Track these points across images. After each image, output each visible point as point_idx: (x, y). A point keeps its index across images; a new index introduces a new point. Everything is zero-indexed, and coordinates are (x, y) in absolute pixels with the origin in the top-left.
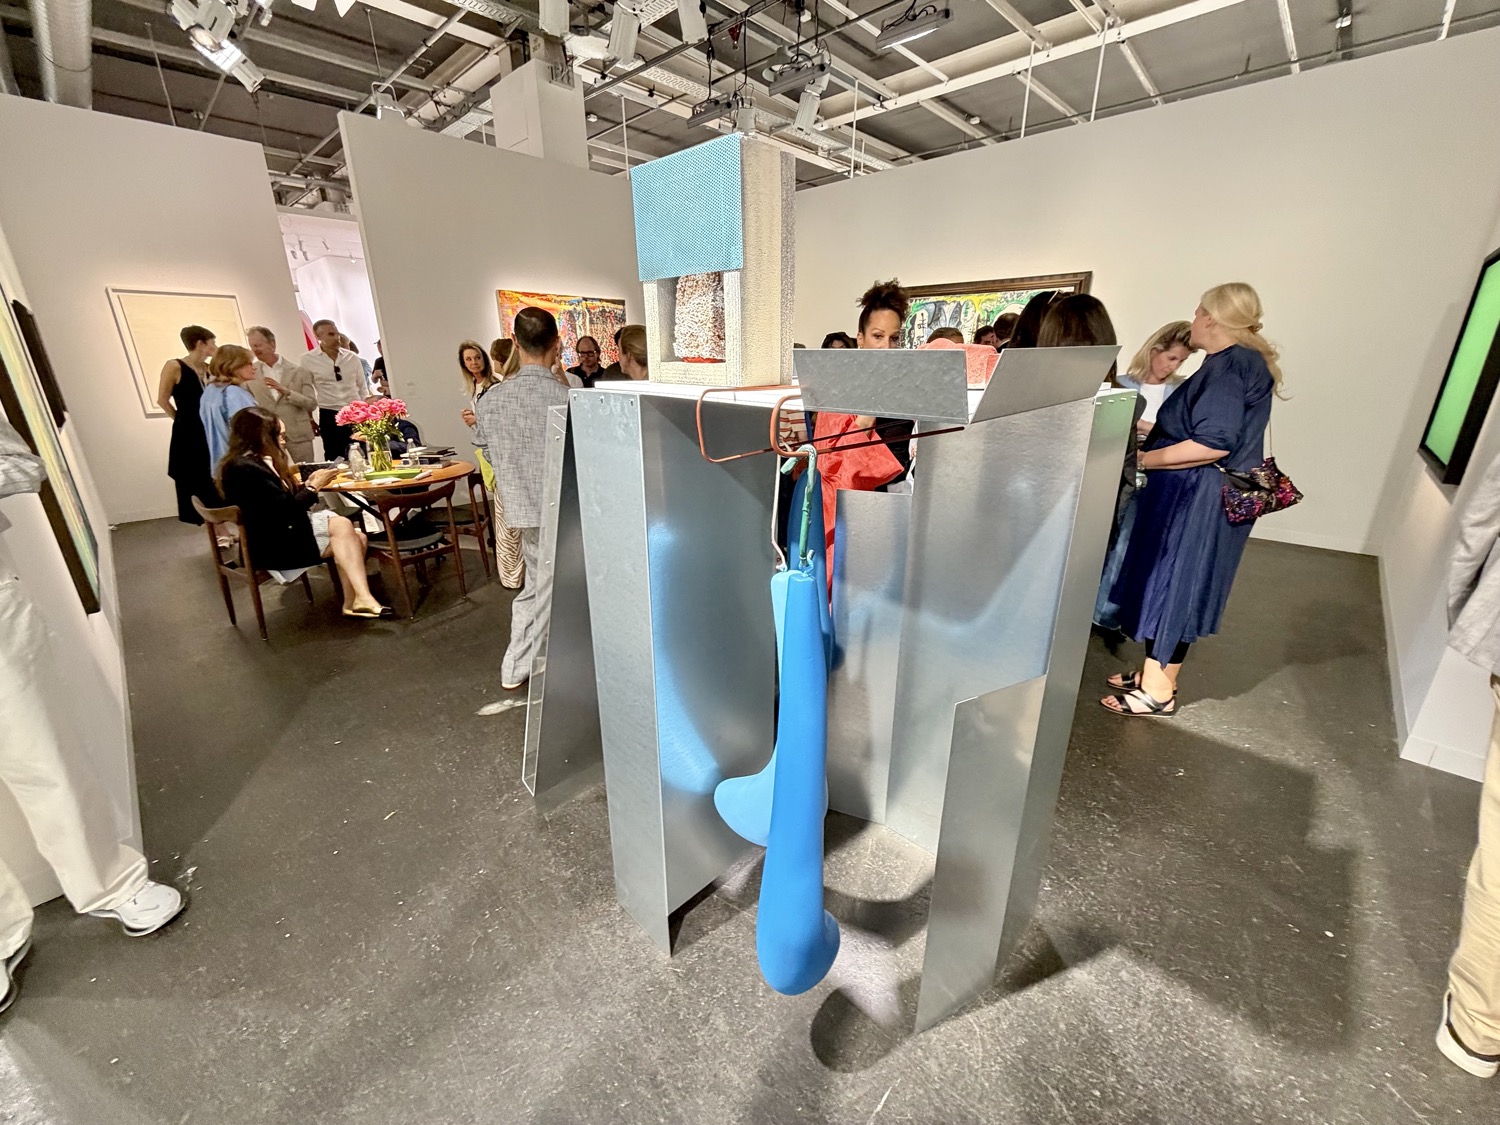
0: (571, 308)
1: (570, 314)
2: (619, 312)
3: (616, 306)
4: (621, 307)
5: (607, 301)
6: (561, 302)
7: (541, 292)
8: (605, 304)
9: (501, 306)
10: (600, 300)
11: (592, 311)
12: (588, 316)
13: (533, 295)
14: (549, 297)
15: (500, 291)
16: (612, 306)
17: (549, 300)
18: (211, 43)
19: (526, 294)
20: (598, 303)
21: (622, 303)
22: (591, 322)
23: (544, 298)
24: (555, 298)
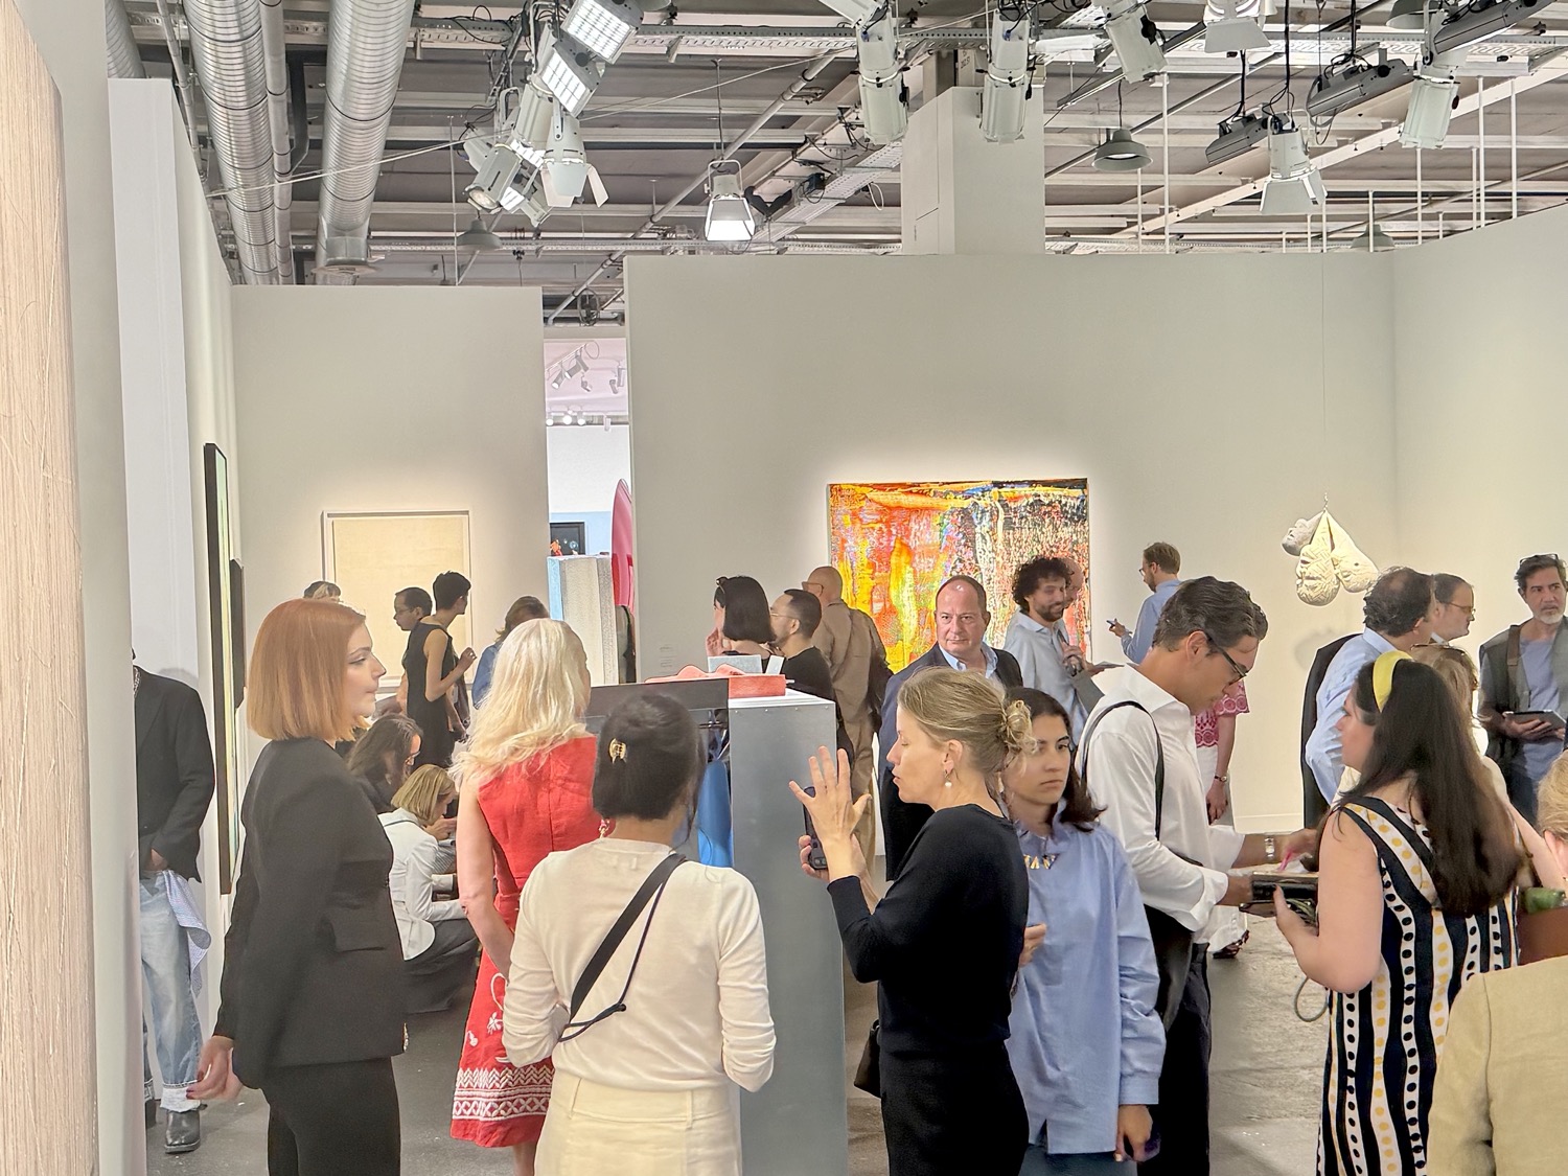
0: (967, 504)
1: (965, 513)
2: (1071, 502)
3: (1066, 491)
4: (1078, 492)
5: (1046, 484)
6: (947, 493)
7: (909, 480)
8: (1040, 490)
9: (832, 511)
10: (1031, 483)
11: (1012, 505)
12: (1002, 516)
13: (893, 487)
14: (923, 487)
15: (832, 486)
16: (1057, 492)
17: (922, 493)
18: (489, 202)
19: (881, 487)
20: (1026, 490)
21: (1082, 484)
22: (1009, 525)
23: (914, 489)
24: (935, 487)
